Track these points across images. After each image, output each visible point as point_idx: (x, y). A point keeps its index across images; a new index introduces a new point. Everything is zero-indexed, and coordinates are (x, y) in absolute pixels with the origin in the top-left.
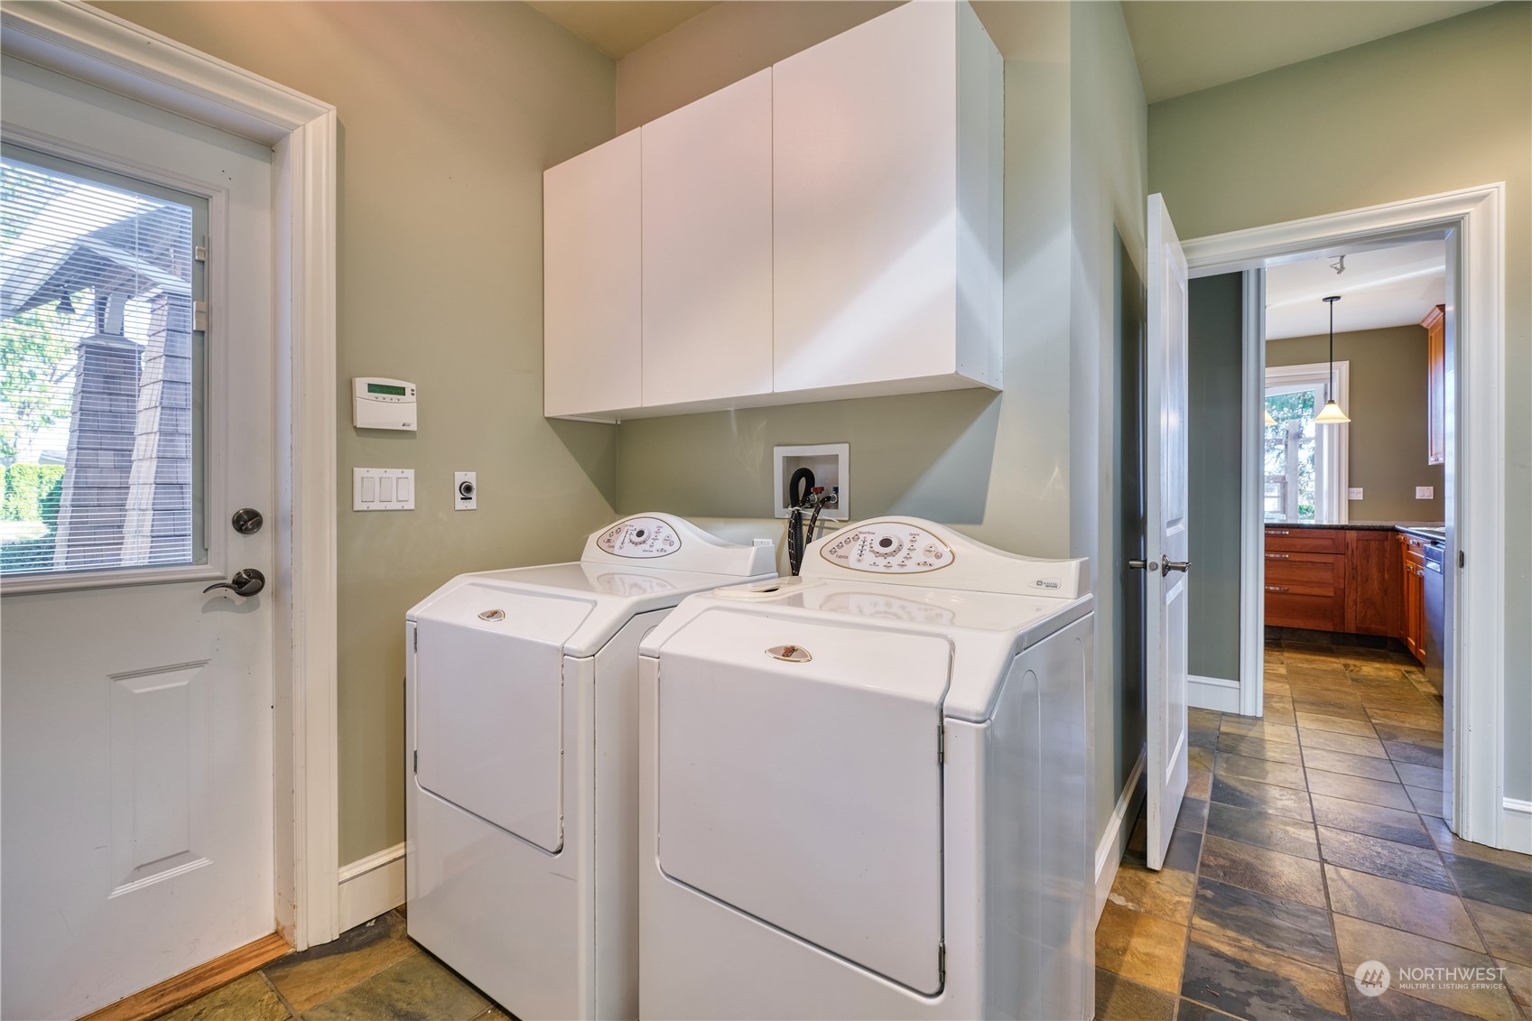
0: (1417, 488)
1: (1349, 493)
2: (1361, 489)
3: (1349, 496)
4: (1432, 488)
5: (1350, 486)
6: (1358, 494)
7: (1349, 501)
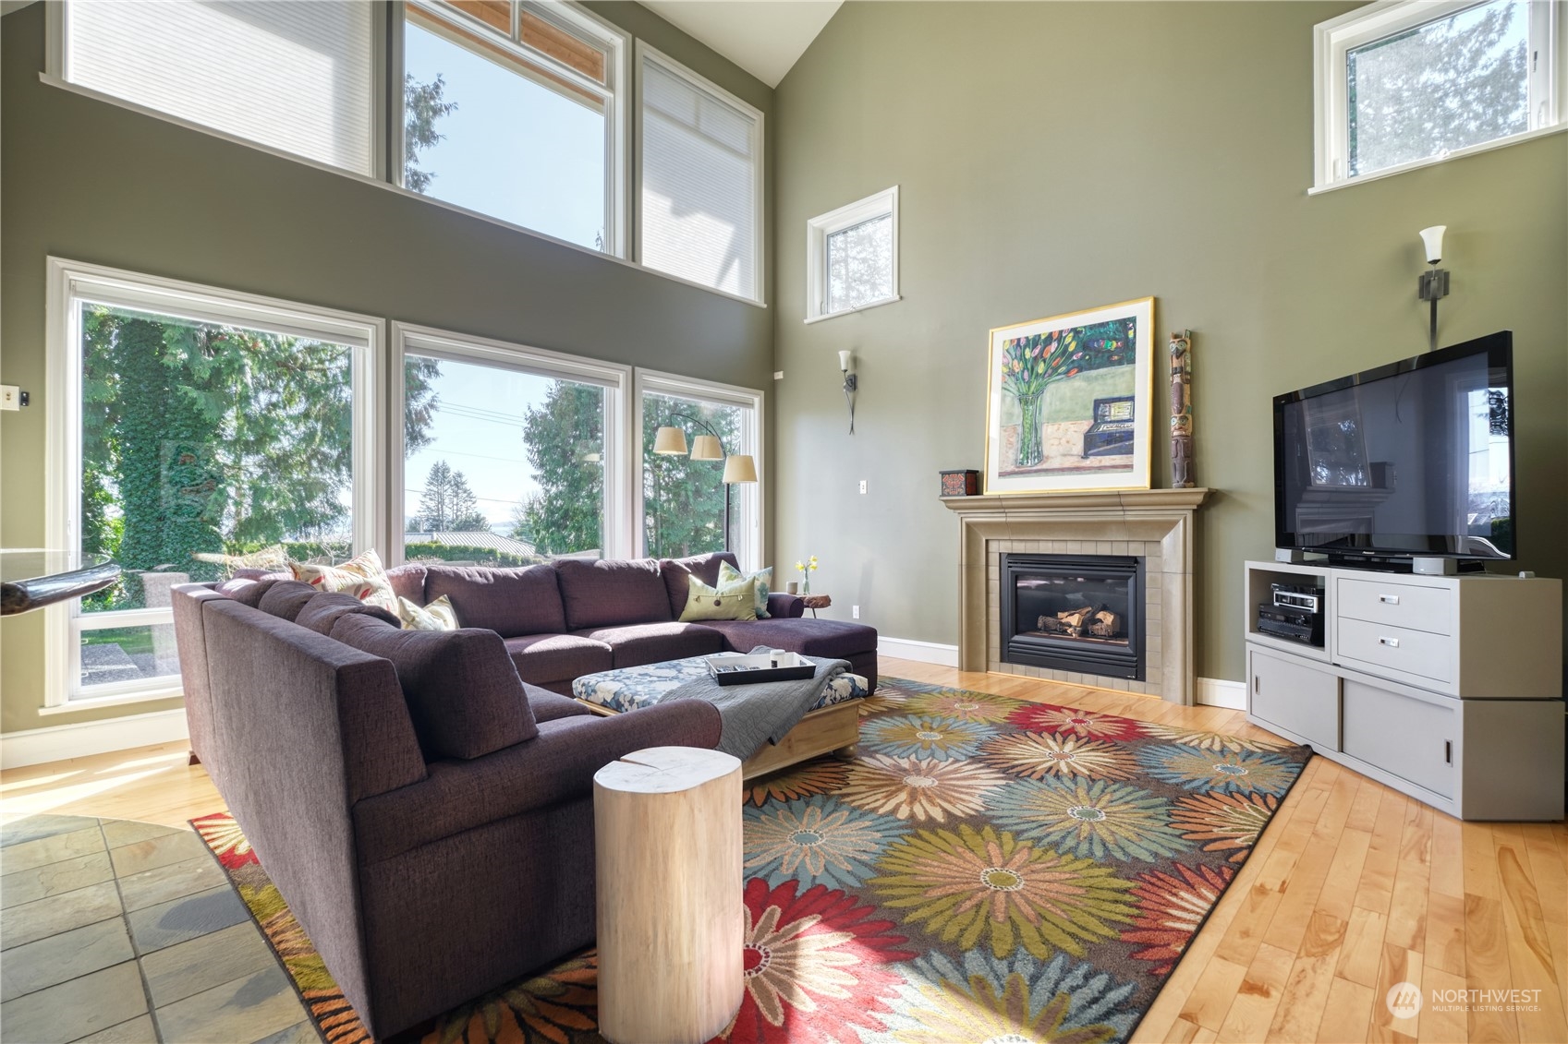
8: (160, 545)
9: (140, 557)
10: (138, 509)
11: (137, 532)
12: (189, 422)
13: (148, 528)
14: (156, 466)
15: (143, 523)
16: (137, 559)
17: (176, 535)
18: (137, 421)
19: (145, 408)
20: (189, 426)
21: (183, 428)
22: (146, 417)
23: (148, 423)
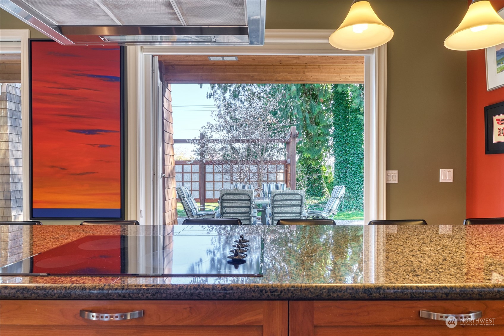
0: (440, 170)
1: (387, 175)
2: (396, 171)
3: (387, 180)
4: (452, 170)
5: (387, 170)
6: (394, 177)
7: (387, 184)
8: (346, 178)
9: (340, 182)
10: (339, 164)
11: (339, 173)
12: (356, 129)
13: (342, 171)
14: (345, 147)
15: (341, 169)
16: (339, 183)
17: (352, 174)
18: (339, 130)
19: (341, 125)
20: (355, 131)
21: (354, 132)
22: (342, 128)
23: (342, 131)
